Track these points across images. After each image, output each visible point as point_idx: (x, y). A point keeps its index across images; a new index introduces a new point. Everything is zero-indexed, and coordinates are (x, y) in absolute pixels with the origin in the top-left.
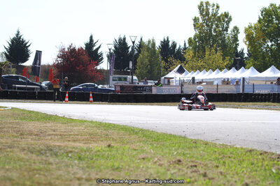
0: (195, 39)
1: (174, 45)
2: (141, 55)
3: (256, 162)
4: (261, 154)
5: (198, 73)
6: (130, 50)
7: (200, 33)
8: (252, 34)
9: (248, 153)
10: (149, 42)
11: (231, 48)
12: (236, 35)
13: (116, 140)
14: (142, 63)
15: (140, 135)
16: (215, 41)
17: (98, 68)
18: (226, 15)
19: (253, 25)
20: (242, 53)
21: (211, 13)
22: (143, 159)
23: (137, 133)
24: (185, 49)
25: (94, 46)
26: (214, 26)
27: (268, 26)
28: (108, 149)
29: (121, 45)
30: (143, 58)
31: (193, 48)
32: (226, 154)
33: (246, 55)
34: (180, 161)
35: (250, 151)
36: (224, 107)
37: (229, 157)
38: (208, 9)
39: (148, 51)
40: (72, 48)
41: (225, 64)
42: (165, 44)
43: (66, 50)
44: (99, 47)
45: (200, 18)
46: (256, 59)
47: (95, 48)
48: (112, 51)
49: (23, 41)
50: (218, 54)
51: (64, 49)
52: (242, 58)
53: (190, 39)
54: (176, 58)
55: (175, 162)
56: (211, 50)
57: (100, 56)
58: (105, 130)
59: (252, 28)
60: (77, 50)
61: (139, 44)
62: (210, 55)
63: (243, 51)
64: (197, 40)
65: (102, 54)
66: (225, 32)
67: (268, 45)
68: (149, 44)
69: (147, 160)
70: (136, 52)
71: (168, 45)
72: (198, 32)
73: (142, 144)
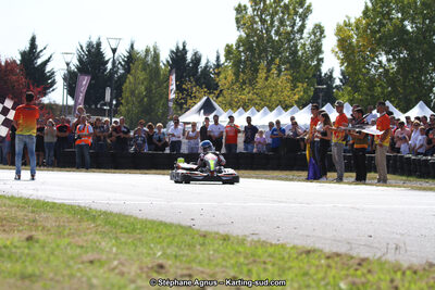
0: (238, 47)
1: (197, 59)
2: (131, 78)
3: (312, 271)
4: (328, 258)
5: (241, 114)
6: (109, 66)
7: (248, 36)
8: (350, 37)
9: (304, 256)
10: (147, 51)
11: (307, 67)
12: (319, 40)
13: (48, 230)
14: (132, 93)
15: (99, 222)
16: (277, 51)
17: (45, 100)
18: (301, 2)
19: (353, 21)
20: (330, 77)
22: (91, 262)
23: (94, 218)
24: (218, 66)
25: (38, 57)
26: (276, 23)
27: (381, 24)
28: (25, 244)
29: (92, 59)
30: (136, 83)
31: (234, 64)
32: (259, 257)
33: (337, 82)
34: (161, 266)
35: (308, 252)
36: (287, 179)
37: (265, 263)
39: (144, 70)
41: (296, 97)
42: (179, 56)
44: (48, 61)
45: (249, 5)
46: (356, 88)
47: (39, 61)
48: (73, 68)
50: (283, 77)
52: (330, 87)
53: (227, 46)
54: (198, 83)
55: (152, 268)
56: (269, 70)
57: (49, 77)
58: (33, 212)
59: (350, 25)
60: (3, 64)
61: (126, 54)
62: (266, 79)
63: (331, 73)
64: (241, 49)
65: (53, 73)
66: (298, 36)
67: (380, 62)
68: (146, 55)
69: (97, 264)
70: (121, 71)
71: (185, 59)
72: (244, 35)
73: (98, 237)
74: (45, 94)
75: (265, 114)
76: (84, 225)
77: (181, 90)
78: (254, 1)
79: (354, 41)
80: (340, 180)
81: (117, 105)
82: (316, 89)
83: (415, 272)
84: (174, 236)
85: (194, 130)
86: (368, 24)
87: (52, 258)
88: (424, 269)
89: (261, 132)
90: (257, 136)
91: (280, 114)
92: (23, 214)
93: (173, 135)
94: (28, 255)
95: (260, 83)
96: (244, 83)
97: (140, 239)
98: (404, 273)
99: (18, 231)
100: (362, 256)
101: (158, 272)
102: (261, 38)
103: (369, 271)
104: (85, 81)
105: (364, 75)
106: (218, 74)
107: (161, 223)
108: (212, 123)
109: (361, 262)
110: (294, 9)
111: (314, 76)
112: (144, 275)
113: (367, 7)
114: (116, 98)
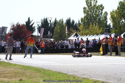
0: (84, 19)
1: (73, 22)
5: (85, 37)
10: (60, 20)
11: (103, 23)
12: (106, 16)
14: (56, 32)
16: (95, 19)
18: (101, 6)
19: (115, 11)
20: (110, 26)
21: (93, 5)
24: (79, 24)
26: (95, 12)
27: (122, 11)
28: (19, 82)
29: (45, 23)
30: (57, 29)
31: (83, 23)
33: (112, 27)
35: (95, 82)
38: (91, 3)
39: (59, 25)
40: (18, 24)
41: (100, 31)
42: (68, 21)
43: (15, 25)
44: (33, 24)
45: (87, 7)
46: (116, 29)
47: (31, 24)
48: (40, 26)
50: (97, 26)
52: (110, 28)
53: (82, 18)
54: (74, 29)
56: (93, 25)
57: (34, 28)
58: (24, 70)
59: (114, 12)
60: (21, 25)
61: (54, 21)
62: (92, 27)
63: (110, 24)
65: (35, 27)
67: (123, 21)
68: (60, 21)
70: (53, 26)
71: (70, 22)
72: (86, 15)
73: (40, 78)
74: (32, 33)
75: (92, 37)
76: (37, 74)
77: (69, 31)
78: (88, 6)
79: (115, 16)
80: (111, 55)
81: (52, 35)
82: (106, 29)
84: (60, 77)
85: (72, 42)
86: (119, 11)
89: (90, 42)
90: (89, 43)
91: (96, 36)
92: (21, 71)
93: (66, 44)
95: (90, 28)
96: (86, 28)
99: (19, 77)
102: (90, 16)
104: (43, 30)
105: (118, 25)
106: (79, 26)
108: (77, 40)
111: (105, 26)
113: (118, 7)
114: (52, 33)
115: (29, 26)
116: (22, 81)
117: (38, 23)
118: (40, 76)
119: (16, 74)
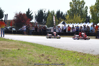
1: (62, 13)
2: (48, 17)
3: (74, 56)
6: (44, 15)
7: (72, 8)
8: (93, 9)
10: (52, 11)
12: (87, 10)
13: (24, 48)
14: (49, 20)
16: (78, 12)
18: (83, 2)
20: (89, 17)
21: (76, 1)
23: (34, 45)
24: (66, 15)
25: (30, 13)
26: (78, 6)
29: (41, 13)
31: (69, 14)
32: (64, 53)
33: (91, 18)
34: (43, 55)
39: (51, 15)
40: (20, 13)
41: (82, 21)
42: (58, 12)
43: (18, 14)
44: (32, 13)
45: (72, 2)
47: (30, 14)
48: (37, 15)
49: (1, 10)
50: (79, 17)
51: (17, 14)
52: (89, 19)
53: (68, 11)
54: (62, 18)
55: (41, 55)
56: (76, 15)
57: (32, 17)
58: (22, 44)
60: (22, 14)
61: (48, 12)
62: (76, 17)
63: (89, 16)
64: (71, 11)
66: (82, 8)
69: (30, 54)
71: (60, 13)
72: (71, 8)
73: (33, 49)
74: (31, 20)
75: (75, 25)
76: (32, 47)
77: (58, 20)
78: (74, 1)
79: (93, 10)
81: (46, 23)
82: (86, 19)
83: (94, 56)
87: (22, 53)
88: (97, 56)
91: (78, 24)
94: (17, 53)
95: (74, 18)
97: (42, 49)
98: (92, 57)
99: (18, 48)
100: (85, 53)
101: (42, 56)
102: (75, 9)
103: (85, 56)
105: (96, 17)
106: (66, 16)
107: (47, 46)
109: (84, 54)
110: (82, 3)
111: (86, 17)
112: (39, 57)
114: (46, 21)
115: (28, 15)
116: (20, 50)
117: (36, 13)
118: (34, 48)
119: (16, 46)
